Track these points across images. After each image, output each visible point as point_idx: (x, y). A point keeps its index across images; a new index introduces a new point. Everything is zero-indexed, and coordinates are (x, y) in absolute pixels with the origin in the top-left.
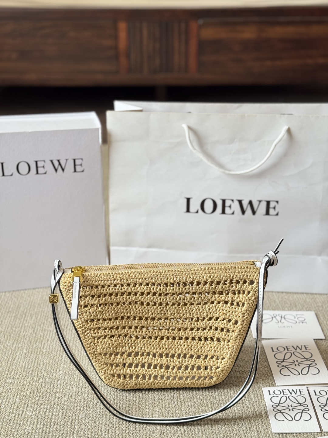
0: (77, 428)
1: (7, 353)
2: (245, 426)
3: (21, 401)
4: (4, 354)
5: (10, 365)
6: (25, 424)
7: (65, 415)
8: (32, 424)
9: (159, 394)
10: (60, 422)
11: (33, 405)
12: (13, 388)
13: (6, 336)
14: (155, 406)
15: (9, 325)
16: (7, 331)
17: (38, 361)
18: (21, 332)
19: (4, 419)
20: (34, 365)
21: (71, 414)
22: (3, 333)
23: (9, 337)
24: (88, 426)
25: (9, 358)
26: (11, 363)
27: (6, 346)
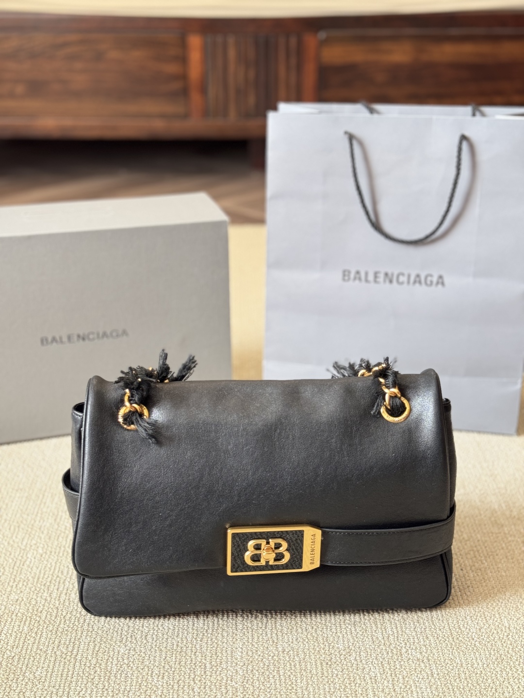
0: (115, 670)
1: (13, 553)
2: (374, 672)
3: (32, 629)
4: (8, 554)
5: (17, 573)
6: (36, 664)
7: (98, 651)
8: (47, 664)
9: (243, 620)
10: (90, 661)
11: (49, 635)
12: (20, 609)
13: (12, 528)
14: (237, 640)
15: (17, 511)
16: (14, 519)
17: (60, 566)
18: (35, 521)
19: (4, 655)
20: (53, 572)
21: (107, 649)
22: (8, 522)
23: (17, 529)
24: (132, 667)
25: (16, 562)
26: (18, 569)
27: (11, 542)
